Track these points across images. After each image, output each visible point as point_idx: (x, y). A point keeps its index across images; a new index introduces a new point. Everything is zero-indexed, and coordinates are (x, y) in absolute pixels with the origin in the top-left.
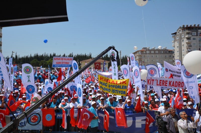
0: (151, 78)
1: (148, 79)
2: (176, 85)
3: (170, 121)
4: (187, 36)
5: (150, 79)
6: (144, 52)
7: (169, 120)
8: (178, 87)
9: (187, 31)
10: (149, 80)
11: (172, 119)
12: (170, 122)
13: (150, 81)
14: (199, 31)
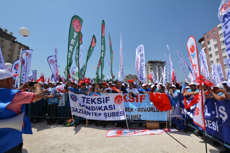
4: (150, 67)
6: (129, 77)
9: (150, 64)
14: (157, 64)
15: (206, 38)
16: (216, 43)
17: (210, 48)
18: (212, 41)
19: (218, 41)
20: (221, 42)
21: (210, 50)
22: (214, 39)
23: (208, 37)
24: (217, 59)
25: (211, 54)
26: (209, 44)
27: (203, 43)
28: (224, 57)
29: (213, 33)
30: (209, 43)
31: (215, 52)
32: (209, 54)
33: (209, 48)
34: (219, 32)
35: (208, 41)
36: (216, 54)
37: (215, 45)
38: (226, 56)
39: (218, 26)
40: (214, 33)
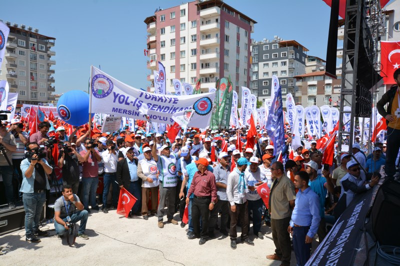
14: (31, 39)
15: (159, 20)
16: (173, 36)
17: (164, 41)
18: (168, 29)
19: (178, 34)
20: (181, 38)
21: (162, 46)
22: (171, 27)
23: (162, 20)
24: (171, 66)
25: (164, 54)
26: (162, 33)
27: (153, 26)
28: (181, 65)
29: (172, 15)
30: (163, 31)
31: (171, 53)
32: (161, 53)
33: (161, 42)
34: (181, 18)
35: (162, 28)
36: (171, 57)
37: (171, 40)
38: (184, 65)
39: (182, 7)
40: (174, 17)
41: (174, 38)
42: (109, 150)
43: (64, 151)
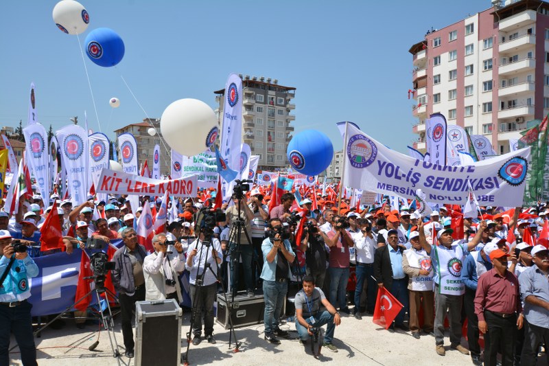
0: (115, 174)
1: (105, 177)
2: (176, 190)
3: (123, 261)
4: (246, 101)
5: (113, 176)
7: (121, 260)
8: (181, 193)
10: (110, 178)
11: (128, 256)
12: (124, 265)
13: (109, 183)
14: (270, 92)
15: (431, 46)
16: (453, 66)
17: (439, 75)
18: (445, 57)
19: (461, 61)
20: (466, 67)
21: (436, 82)
22: (451, 53)
23: (436, 44)
24: (450, 111)
25: (439, 94)
26: (436, 64)
27: (421, 55)
28: (466, 107)
29: (451, 36)
30: (437, 61)
31: (450, 91)
32: (435, 92)
33: (435, 77)
34: (466, 38)
35: (435, 56)
36: (450, 97)
37: (450, 72)
38: (472, 106)
39: (468, 22)
40: (455, 37)
41: (455, 68)
42: (363, 232)
43: (309, 231)
